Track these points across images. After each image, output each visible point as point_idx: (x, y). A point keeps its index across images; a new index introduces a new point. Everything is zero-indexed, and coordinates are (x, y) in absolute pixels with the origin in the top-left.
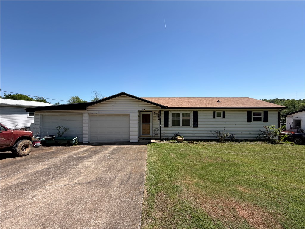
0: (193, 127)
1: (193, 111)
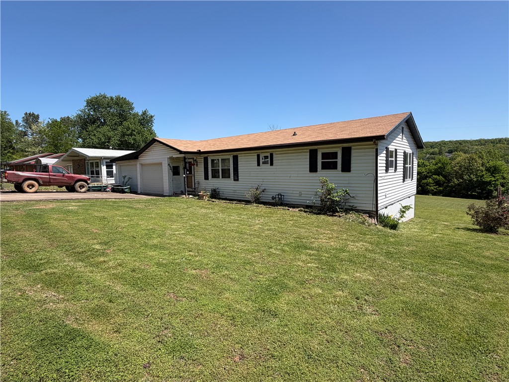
1: (232, 156)
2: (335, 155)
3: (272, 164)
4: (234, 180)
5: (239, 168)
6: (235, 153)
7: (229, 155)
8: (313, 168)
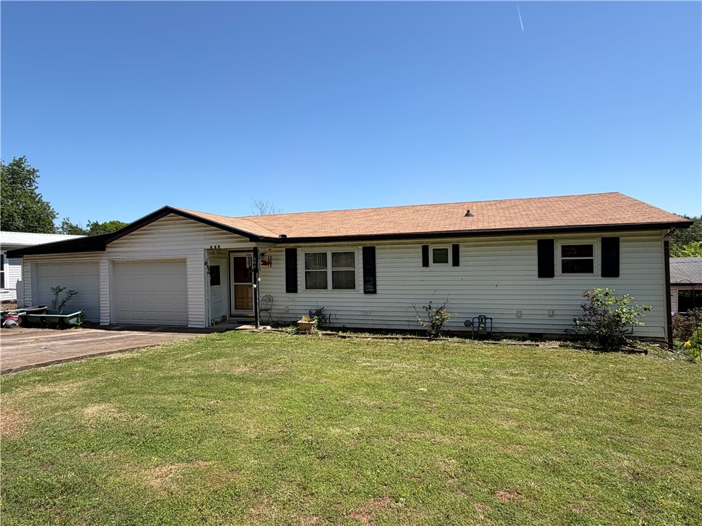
0: (362, 291)
1: (361, 247)
2: (588, 250)
3: (456, 263)
4: (366, 292)
5: (377, 270)
6: (368, 243)
7: (353, 245)
8: (546, 270)
